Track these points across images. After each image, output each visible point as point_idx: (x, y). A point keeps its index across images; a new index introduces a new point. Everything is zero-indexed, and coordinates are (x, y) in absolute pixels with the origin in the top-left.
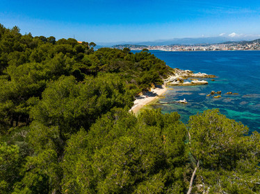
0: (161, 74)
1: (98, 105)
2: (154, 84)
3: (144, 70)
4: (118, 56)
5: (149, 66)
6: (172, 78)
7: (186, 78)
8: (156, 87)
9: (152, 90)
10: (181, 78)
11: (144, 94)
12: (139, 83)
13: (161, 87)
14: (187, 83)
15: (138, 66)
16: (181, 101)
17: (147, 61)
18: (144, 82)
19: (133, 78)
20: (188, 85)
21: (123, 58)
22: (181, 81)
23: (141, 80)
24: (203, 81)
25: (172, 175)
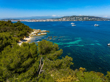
0: (28, 32)
1: (3, 43)
2: (25, 36)
3: (20, 30)
4: (5, 25)
5: (22, 28)
6: (33, 33)
7: (39, 33)
8: (26, 37)
9: (25, 39)
10: (36, 33)
11: (21, 41)
12: (18, 36)
13: (28, 37)
14: (39, 34)
15: (17, 29)
16: (38, 42)
17: (21, 27)
18: (20, 36)
19: (15, 34)
21: (8, 25)
22: (37, 34)
23: (19, 35)
24: (45, 33)
25: (34, 60)
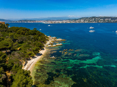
0: (43, 42)
2: (41, 48)
6: (48, 43)
9: (40, 52)
11: (36, 55)
14: (54, 45)
16: (52, 57)
17: (36, 36)
18: (36, 50)
20: (55, 46)
22: (52, 44)
24: (61, 44)
